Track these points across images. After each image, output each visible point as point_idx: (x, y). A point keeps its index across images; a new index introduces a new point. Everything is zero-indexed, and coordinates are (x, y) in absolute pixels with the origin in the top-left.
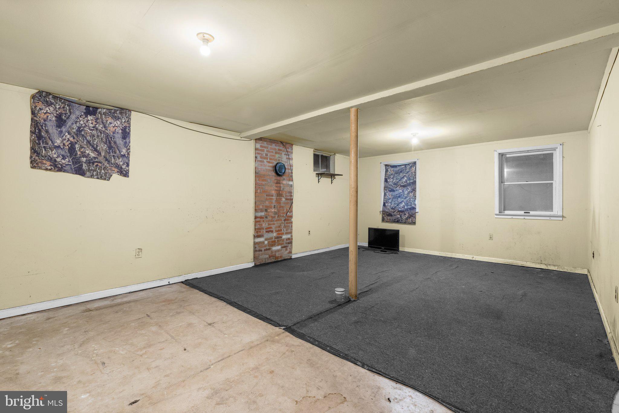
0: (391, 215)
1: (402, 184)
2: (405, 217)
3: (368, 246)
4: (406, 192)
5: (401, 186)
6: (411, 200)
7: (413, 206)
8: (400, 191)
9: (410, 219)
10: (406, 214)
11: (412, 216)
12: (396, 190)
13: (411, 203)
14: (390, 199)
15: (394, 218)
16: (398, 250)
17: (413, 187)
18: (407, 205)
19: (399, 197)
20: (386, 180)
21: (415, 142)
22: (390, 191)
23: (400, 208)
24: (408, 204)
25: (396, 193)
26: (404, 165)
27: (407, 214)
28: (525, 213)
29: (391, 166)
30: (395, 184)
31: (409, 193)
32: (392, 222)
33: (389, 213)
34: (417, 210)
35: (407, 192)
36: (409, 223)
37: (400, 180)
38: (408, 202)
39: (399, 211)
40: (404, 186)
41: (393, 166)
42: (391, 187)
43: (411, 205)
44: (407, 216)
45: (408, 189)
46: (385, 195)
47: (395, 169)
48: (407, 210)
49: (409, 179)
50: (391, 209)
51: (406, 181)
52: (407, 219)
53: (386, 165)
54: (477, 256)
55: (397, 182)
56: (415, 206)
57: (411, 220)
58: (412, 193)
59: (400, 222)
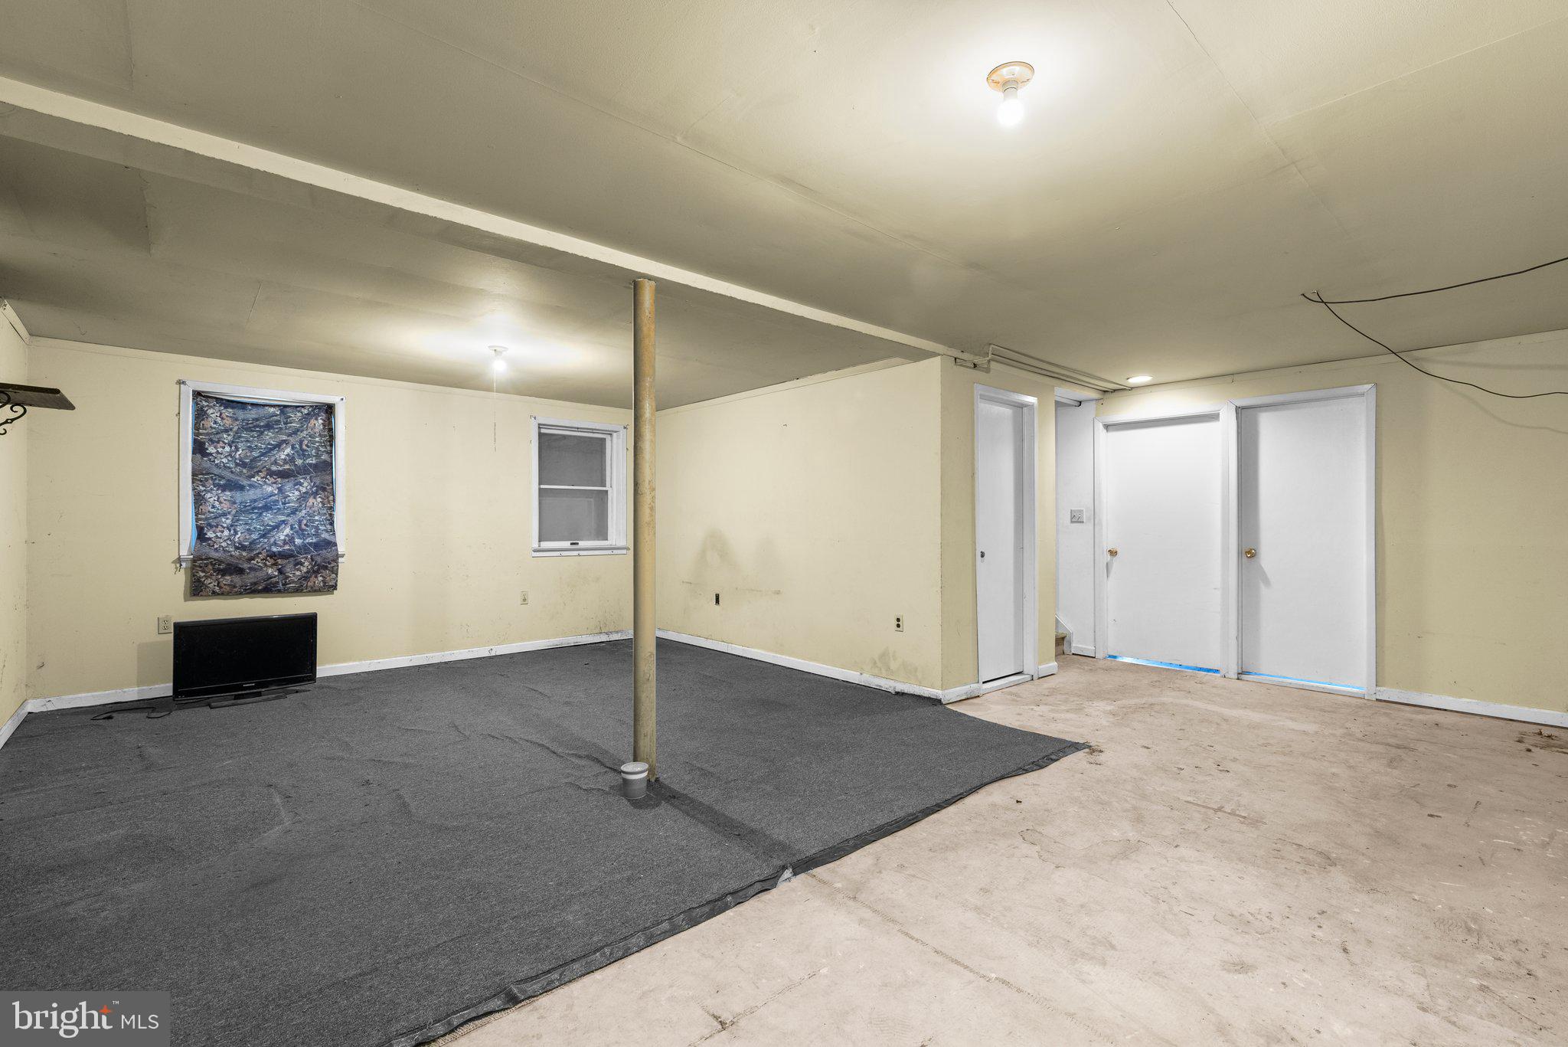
0: (240, 571)
1: (274, 468)
2: (298, 573)
3: (172, 694)
4: (294, 495)
5: (271, 473)
6: (316, 518)
7: (325, 535)
8: (270, 489)
9: (316, 577)
10: (302, 564)
11: (326, 568)
12: (251, 486)
13: (317, 528)
14: (224, 515)
15: (249, 578)
16: (312, 677)
17: (318, 481)
18: (301, 533)
19: (267, 508)
20: (199, 448)
21: (499, 370)
22: (224, 488)
23: (275, 544)
24: (305, 530)
25: (251, 495)
26: (279, 406)
27: (306, 564)
28: (572, 544)
29: (222, 399)
30: (244, 465)
31: (304, 497)
32: (241, 593)
33: (228, 564)
34: (341, 549)
35: (297, 493)
36: (315, 591)
37: (263, 454)
38: (306, 525)
39: (273, 555)
40: (284, 475)
41: (228, 401)
42: (227, 474)
43: (317, 535)
44: (304, 570)
45: (301, 484)
46: (199, 499)
47: (241, 414)
48: (304, 549)
49: (303, 454)
50: (237, 548)
51: (292, 460)
52: (305, 577)
53: (197, 394)
54: (499, 644)
55: (254, 459)
56: (332, 537)
57: (320, 579)
58: (315, 498)
59: (279, 591)
